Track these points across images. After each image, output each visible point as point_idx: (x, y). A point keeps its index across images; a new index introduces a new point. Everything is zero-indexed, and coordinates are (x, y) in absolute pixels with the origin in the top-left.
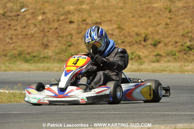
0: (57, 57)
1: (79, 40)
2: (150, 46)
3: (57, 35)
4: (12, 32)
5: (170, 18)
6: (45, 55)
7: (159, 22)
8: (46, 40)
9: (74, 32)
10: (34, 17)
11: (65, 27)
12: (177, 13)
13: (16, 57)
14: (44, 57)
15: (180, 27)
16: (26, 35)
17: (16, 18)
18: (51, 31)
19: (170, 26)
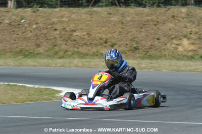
0: (46, 53)
1: (61, 42)
2: (109, 47)
3: (46, 38)
4: (15, 36)
5: (122, 28)
6: (38, 52)
7: (115, 31)
8: (38, 41)
9: (57, 36)
10: (30, 26)
11: (51, 33)
12: (127, 25)
13: (18, 53)
14: (38, 54)
15: (129, 34)
16: (25, 38)
17: (18, 26)
18: (42, 35)
19: (123, 33)
